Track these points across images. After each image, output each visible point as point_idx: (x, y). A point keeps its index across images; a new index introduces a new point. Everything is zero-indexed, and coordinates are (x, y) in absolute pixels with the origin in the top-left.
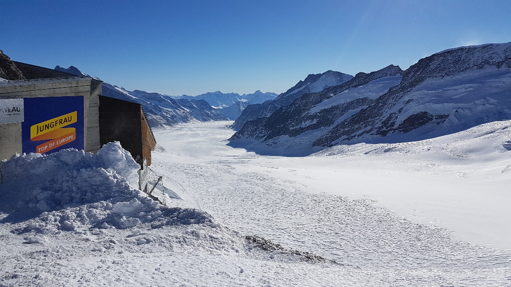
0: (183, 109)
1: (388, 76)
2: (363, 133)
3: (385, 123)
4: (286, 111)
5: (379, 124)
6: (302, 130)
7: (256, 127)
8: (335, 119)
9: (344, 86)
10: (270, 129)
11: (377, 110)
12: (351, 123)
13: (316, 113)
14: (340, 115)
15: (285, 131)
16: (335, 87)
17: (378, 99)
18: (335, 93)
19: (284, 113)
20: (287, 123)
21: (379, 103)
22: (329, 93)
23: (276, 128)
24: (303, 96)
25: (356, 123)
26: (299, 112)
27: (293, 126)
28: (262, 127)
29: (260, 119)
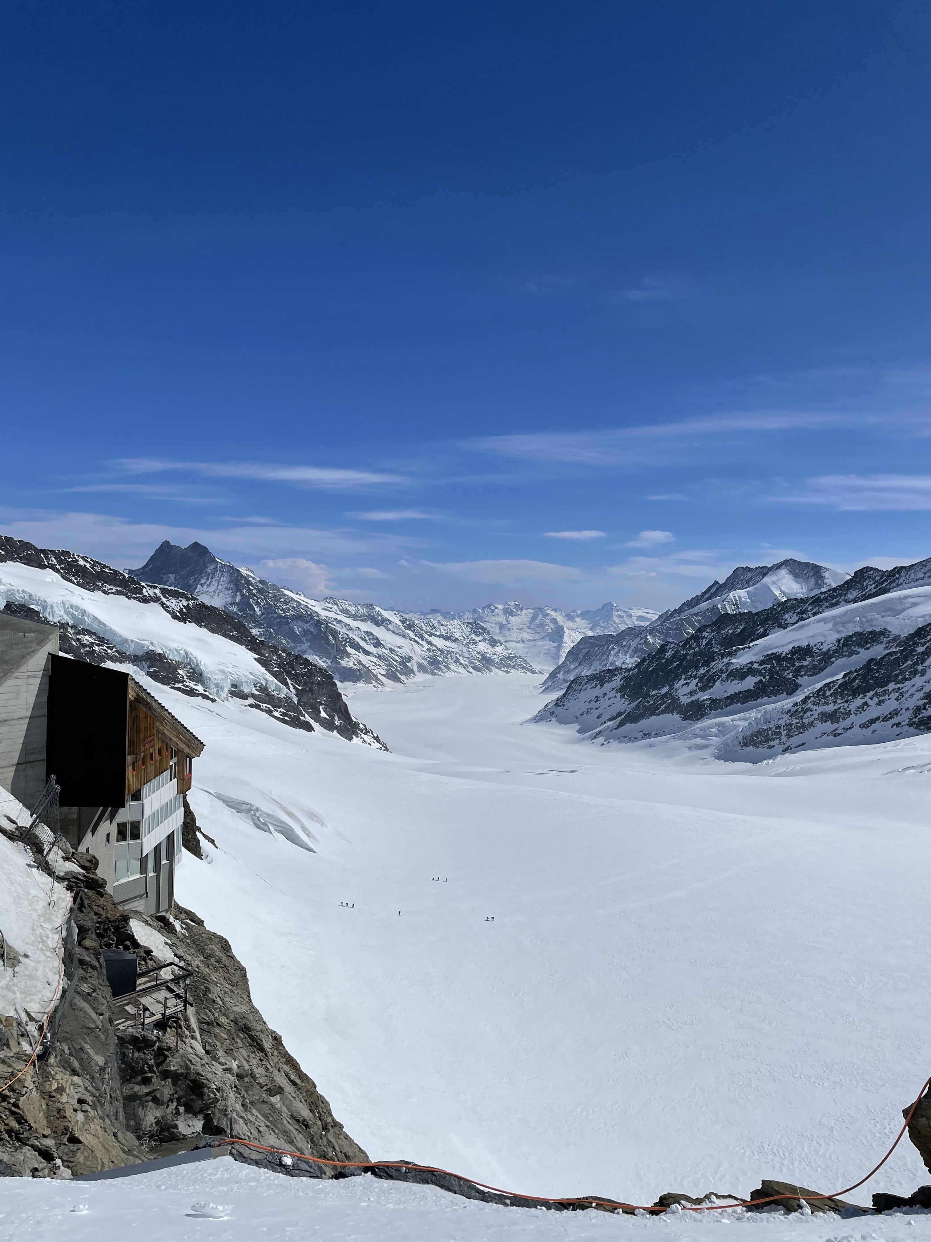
0: (429, 643)
2: (872, 721)
4: (674, 656)
5: (917, 700)
6: (716, 705)
7: (598, 691)
8: (800, 680)
9: (825, 599)
10: (633, 697)
11: (909, 662)
12: (842, 692)
13: (751, 663)
14: (815, 671)
15: (673, 706)
16: (802, 601)
17: (912, 637)
18: (802, 615)
19: (670, 661)
20: (677, 686)
21: (916, 644)
22: (786, 616)
23: (647, 695)
24: (718, 620)
25: (855, 693)
26: (709, 658)
27: (692, 693)
28: (613, 693)
29: (609, 671)
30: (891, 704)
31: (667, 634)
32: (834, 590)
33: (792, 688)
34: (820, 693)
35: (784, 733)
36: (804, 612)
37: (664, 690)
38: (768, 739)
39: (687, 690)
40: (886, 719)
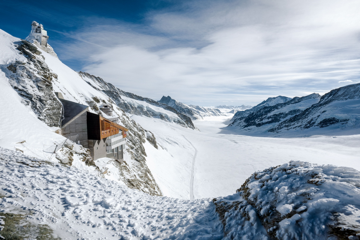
0: (209, 113)
1: (312, 99)
2: (296, 127)
3: (309, 123)
4: (255, 115)
5: (306, 123)
6: (263, 124)
7: (240, 121)
8: (281, 119)
9: (287, 103)
10: (247, 122)
11: (304, 116)
12: (289, 122)
13: (271, 116)
14: (284, 118)
15: (254, 124)
16: (282, 104)
17: (305, 110)
18: (282, 107)
19: (254, 116)
20: (256, 120)
21: (306, 112)
22: (279, 107)
23: (250, 122)
24: (264, 108)
25: (292, 122)
26: (262, 115)
27: (258, 122)
28: (243, 122)
29: (242, 118)
30: (299, 124)
31: (254, 111)
32: (289, 101)
33: (278, 121)
34: (285, 122)
35: (277, 129)
36: (282, 106)
37: (253, 121)
38: (273, 130)
39: (257, 121)
40: (299, 127)
